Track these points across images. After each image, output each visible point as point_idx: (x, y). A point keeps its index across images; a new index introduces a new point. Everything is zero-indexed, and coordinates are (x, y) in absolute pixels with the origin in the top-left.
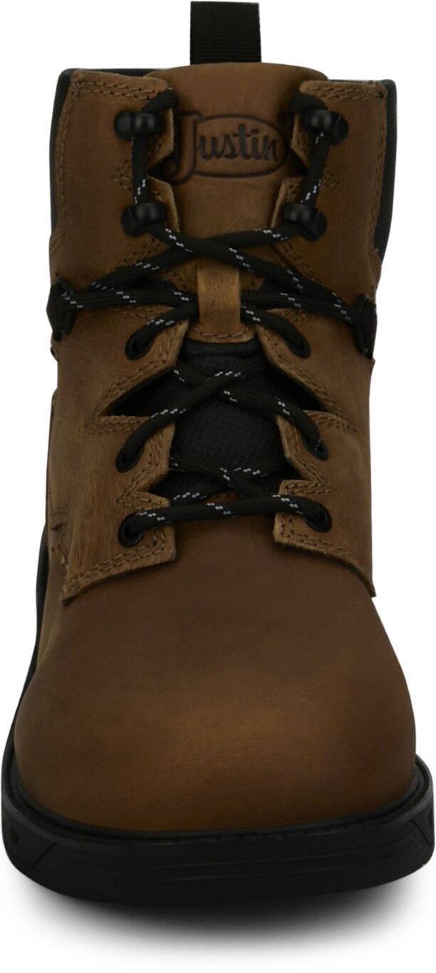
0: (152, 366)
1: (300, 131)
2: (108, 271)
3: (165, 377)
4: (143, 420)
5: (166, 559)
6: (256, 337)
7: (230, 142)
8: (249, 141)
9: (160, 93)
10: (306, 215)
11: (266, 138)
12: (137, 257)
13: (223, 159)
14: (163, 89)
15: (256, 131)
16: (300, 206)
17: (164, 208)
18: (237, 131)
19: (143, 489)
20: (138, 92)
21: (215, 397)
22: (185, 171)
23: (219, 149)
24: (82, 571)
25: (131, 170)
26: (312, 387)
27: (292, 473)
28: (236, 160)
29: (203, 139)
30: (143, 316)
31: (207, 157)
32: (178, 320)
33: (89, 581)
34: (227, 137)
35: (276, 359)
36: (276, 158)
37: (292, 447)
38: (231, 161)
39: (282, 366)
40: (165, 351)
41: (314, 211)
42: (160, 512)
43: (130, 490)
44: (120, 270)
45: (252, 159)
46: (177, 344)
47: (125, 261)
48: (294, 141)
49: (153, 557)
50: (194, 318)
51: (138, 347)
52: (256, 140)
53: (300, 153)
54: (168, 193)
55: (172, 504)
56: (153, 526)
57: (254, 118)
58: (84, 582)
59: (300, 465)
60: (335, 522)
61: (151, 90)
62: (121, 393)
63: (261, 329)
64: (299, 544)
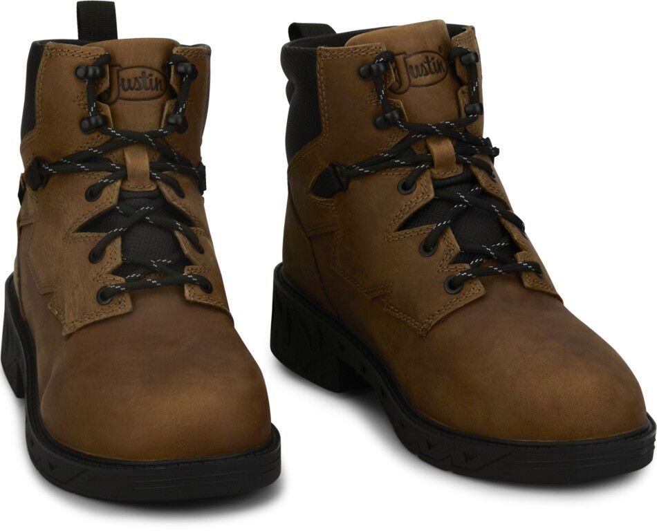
0: (103, 205)
1: (174, 74)
2: (70, 153)
3: (112, 211)
4: (104, 234)
5: (128, 311)
6: (158, 188)
7: (138, 82)
8: (148, 80)
9: (101, 56)
10: (180, 120)
11: (156, 79)
12: (88, 145)
13: (134, 91)
14: (103, 53)
15: (151, 75)
16: (177, 115)
17: (105, 118)
18: (141, 75)
19: (108, 273)
20: (88, 55)
21: (142, 221)
22: (113, 97)
23: (132, 85)
24: (76, 319)
25: (86, 97)
26: (188, 214)
27: (189, 262)
28: (142, 91)
29: (123, 80)
30: (93, 177)
31: (125, 90)
32: (116, 180)
33: (82, 324)
34: (136, 79)
35: (171, 199)
36: (162, 90)
37: (187, 248)
38: (139, 92)
39: (174, 203)
40: (110, 196)
41: (184, 118)
42: (122, 285)
43: (101, 273)
44: (79, 153)
45: (150, 90)
46: (117, 193)
47: (81, 147)
48: (172, 80)
49: (119, 310)
50: (124, 178)
51: (93, 194)
52: (151, 80)
53: (175, 87)
54: (107, 110)
55: (126, 280)
56: (118, 293)
57: (150, 68)
58: (79, 325)
59: (193, 258)
60: (214, 288)
61: (96, 54)
62: (86, 220)
63: (160, 183)
64: (199, 301)
